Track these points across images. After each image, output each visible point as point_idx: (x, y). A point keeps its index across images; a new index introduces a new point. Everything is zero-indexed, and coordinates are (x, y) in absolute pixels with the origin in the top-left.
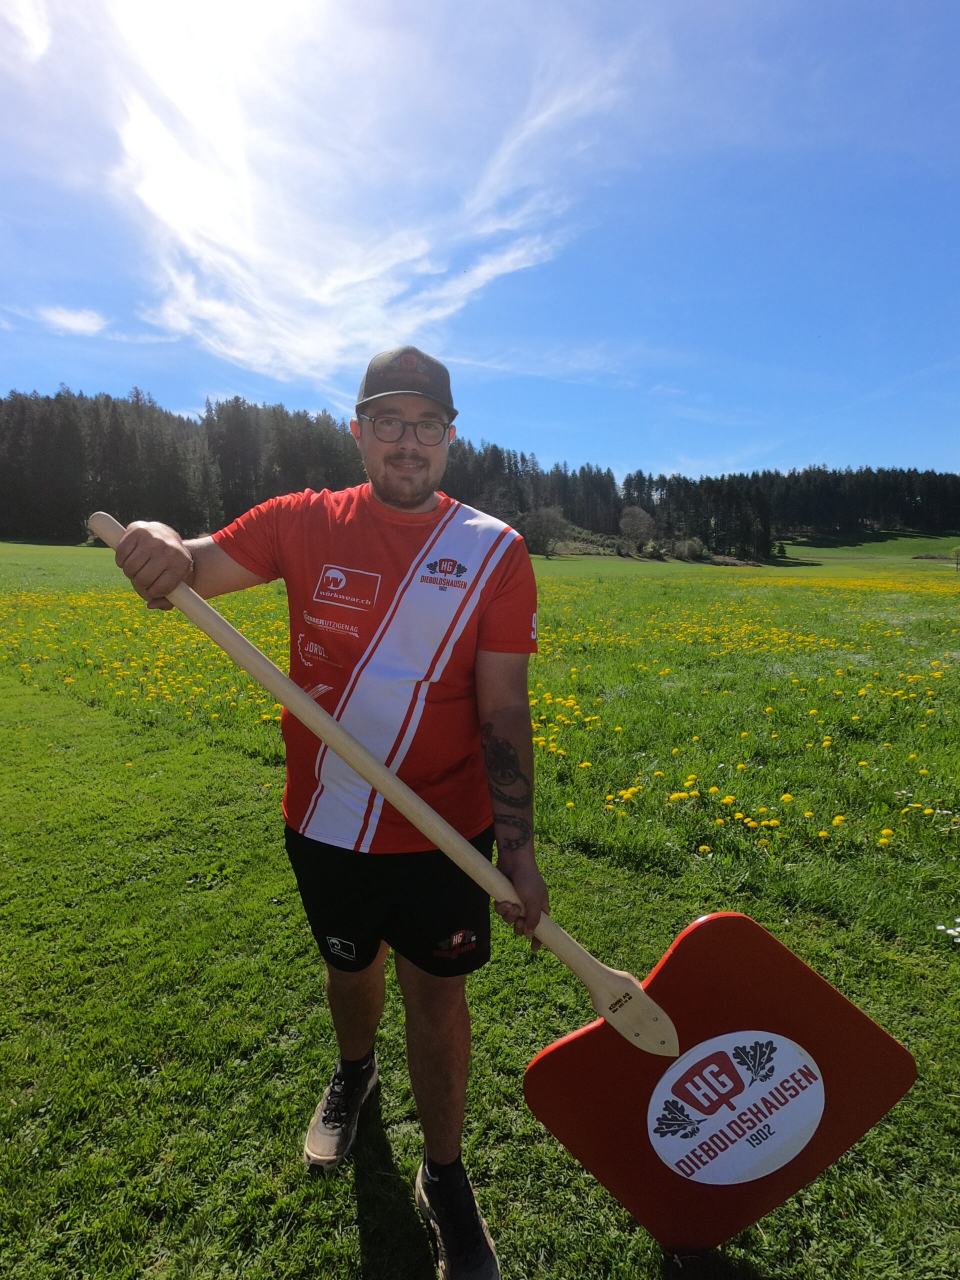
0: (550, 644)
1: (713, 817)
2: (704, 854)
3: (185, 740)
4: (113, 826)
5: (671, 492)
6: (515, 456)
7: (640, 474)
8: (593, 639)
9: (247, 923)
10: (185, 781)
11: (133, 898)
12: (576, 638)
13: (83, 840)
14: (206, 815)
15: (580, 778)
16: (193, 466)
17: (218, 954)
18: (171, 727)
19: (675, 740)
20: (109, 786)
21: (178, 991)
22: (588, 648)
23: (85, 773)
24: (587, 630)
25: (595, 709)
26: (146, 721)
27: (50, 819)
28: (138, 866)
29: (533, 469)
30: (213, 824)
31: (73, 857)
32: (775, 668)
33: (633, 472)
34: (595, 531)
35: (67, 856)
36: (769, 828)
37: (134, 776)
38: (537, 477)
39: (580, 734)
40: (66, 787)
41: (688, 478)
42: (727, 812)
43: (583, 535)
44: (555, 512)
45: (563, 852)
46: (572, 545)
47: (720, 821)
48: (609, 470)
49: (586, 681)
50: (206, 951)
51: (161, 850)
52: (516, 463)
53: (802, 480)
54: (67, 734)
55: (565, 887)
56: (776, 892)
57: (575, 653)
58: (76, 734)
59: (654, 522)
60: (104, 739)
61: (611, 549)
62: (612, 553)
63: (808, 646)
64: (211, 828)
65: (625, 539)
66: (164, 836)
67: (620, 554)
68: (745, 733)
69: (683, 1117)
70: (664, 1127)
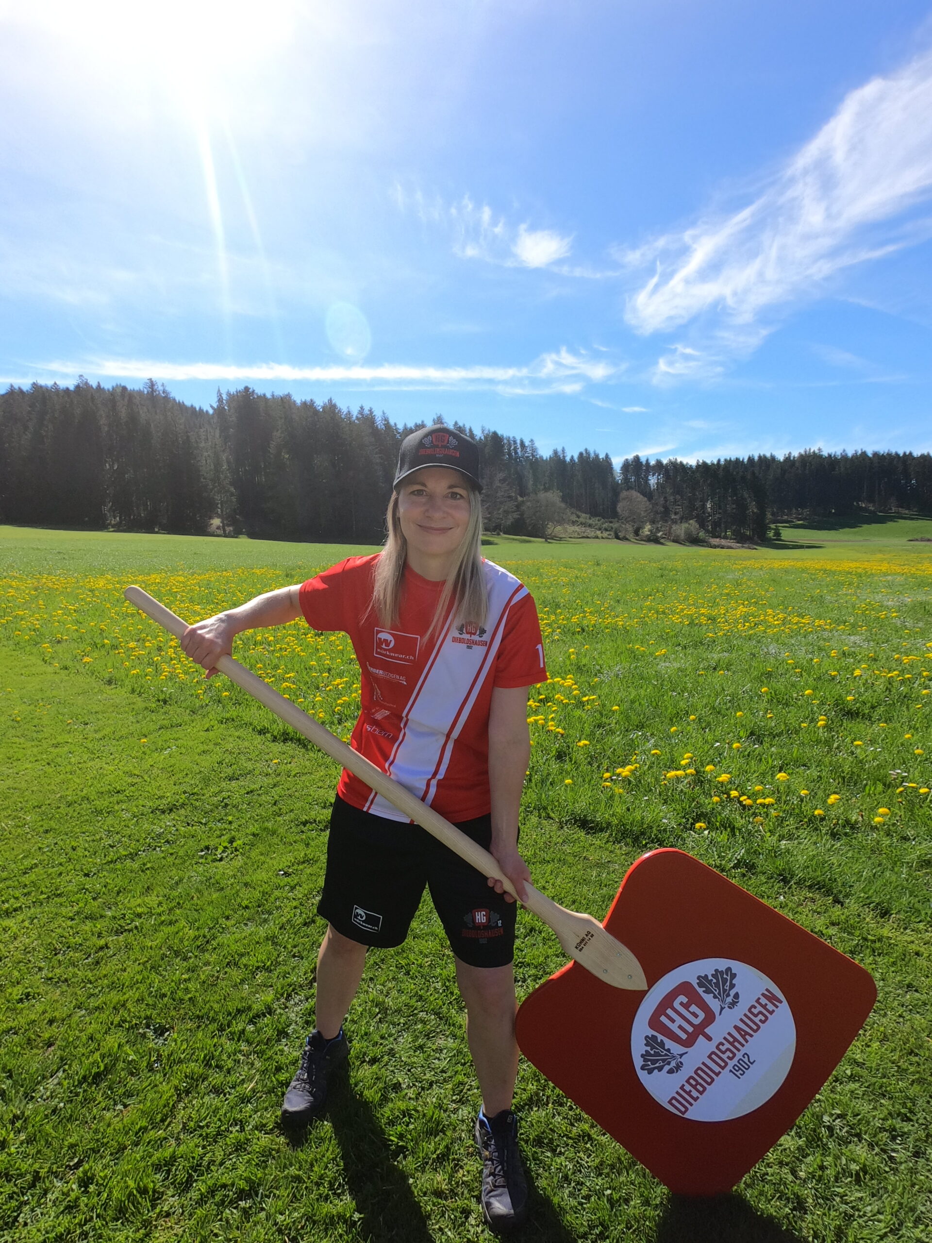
0: (550, 625)
1: (709, 795)
2: (700, 832)
3: (197, 717)
4: (129, 799)
5: (667, 476)
6: (515, 442)
7: (637, 459)
9: (256, 894)
10: (197, 757)
11: (148, 868)
12: (574, 619)
13: (99, 812)
14: (217, 790)
16: (205, 454)
17: (228, 923)
18: (184, 705)
19: (671, 719)
21: (190, 958)
22: (586, 629)
23: (102, 748)
24: (584, 612)
26: (161, 698)
27: (69, 792)
28: (152, 838)
29: (533, 456)
30: (224, 799)
31: (92, 828)
32: (770, 649)
34: (593, 515)
35: (85, 828)
36: (764, 805)
38: (535, 463)
39: (578, 713)
42: (723, 790)
43: (582, 520)
44: (553, 497)
45: (562, 828)
46: (571, 528)
47: (716, 799)
48: (607, 456)
49: (584, 662)
50: (217, 920)
51: (174, 822)
52: (515, 449)
53: (797, 464)
54: (85, 711)
55: (564, 862)
56: (770, 868)
57: (573, 634)
58: (93, 711)
59: (651, 506)
60: (121, 716)
61: (608, 533)
62: (610, 537)
63: (803, 627)
64: (222, 802)
65: (622, 523)
66: (177, 809)
67: (617, 537)
68: (741, 713)
69: (665, 1052)
70: (649, 1063)
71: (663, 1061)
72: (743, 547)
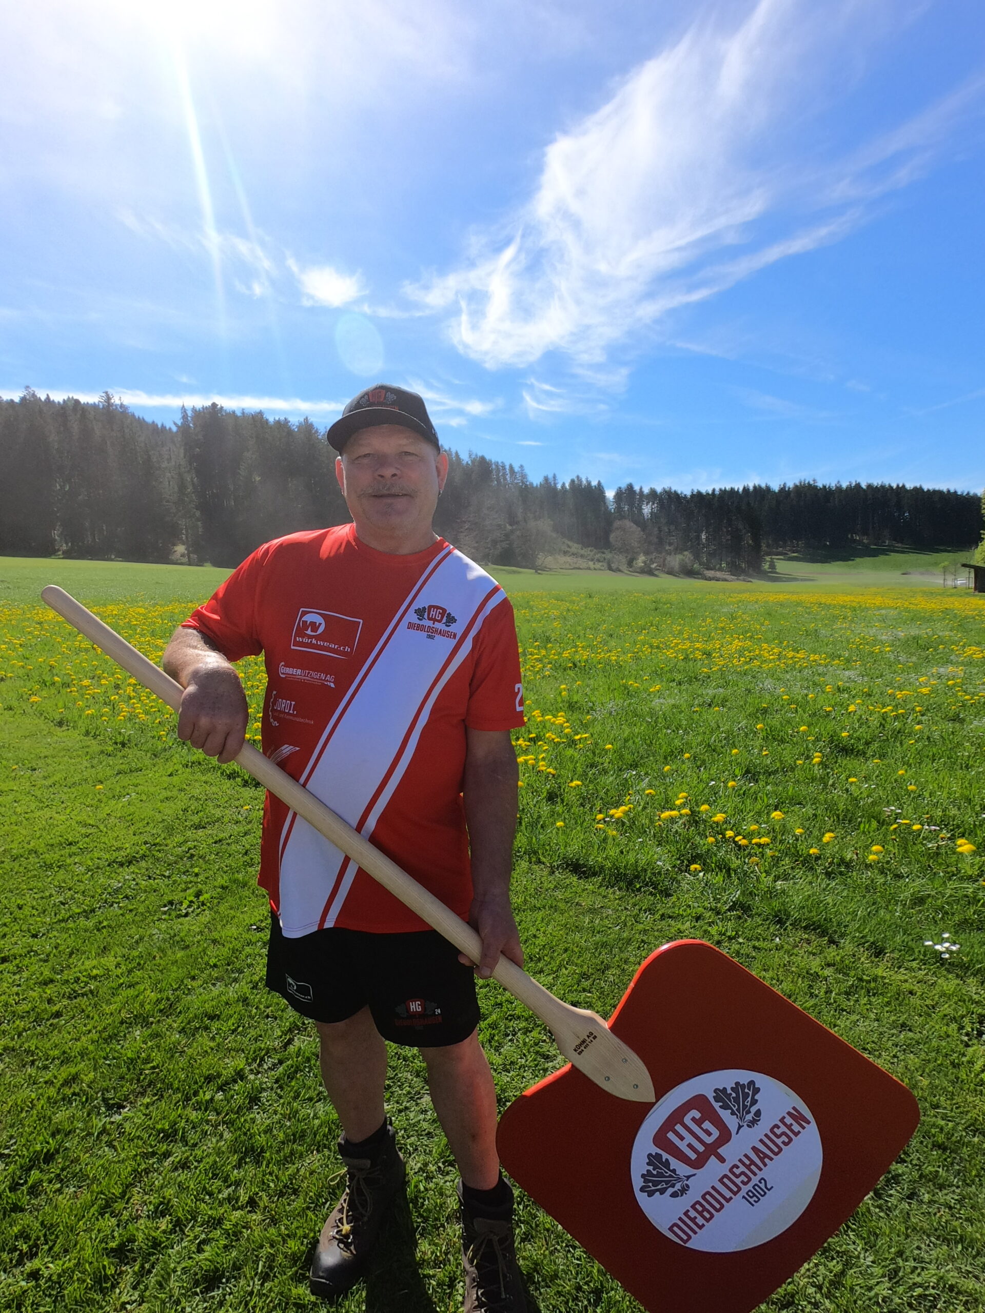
0: (540, 660)
1: (704, 836)
2: (695, 874)
3: (159, 761)
4: (83, 851)
5: (661, 505)
6: (504, 467)
7: (630, 487)
8: (583, 655)
9: (225, 951)
10: (160, 804)
11: (104, 927)
12: (566, 654)
13: (49, 867)
14: (182, 839)
15: (571, 797)
16: (168, 475)
17: (194, 984)
18: (144, 748)
19: (665, 758)
20: (79, 809)
21: (152, 1023)
22: (578, 664)
23: (52, 796)
24: (576, 646)
25: (585, 727)
26: (118, 741)
27: (15, 845)
28: (109, 894)
29: (523, 482)
30: (189, 849)
31: (40, 884)
32: (766, 684)
33: (624, 486)
34: (585, 545)
35: (33, 884)
36: (759, 845)
37: (105, 800)
38: (526, 490)
39: (570, 752)
40: (32, 811)
41: (679, 492)
42: (718, 830)
43: (573, 550)
44: (544, 525)
45: (553, 872)
46: (562, 559)
47: (711, 839)
48: (599, 483)
49: (575, 698)
50: (182, 981)
51: (134, 876)
52: (504, 475)
53: (792, 495)
54: (33, 756)
55: (555, 908)
56: (766, 910)
57: (565, 670)
58: (42, 755)
59: (645, 537)
60: (73, 761)
61: (601, 564)
62: (602, 568)
63: (798, 662)
64: (187, 853)
65: (615, 553)
66: (138, 861)
67: (610, 569)
68: (736, 750)
69: (670, 1173)
70: (650, 1184)
71: (667, 1182)
72: (737, 579)
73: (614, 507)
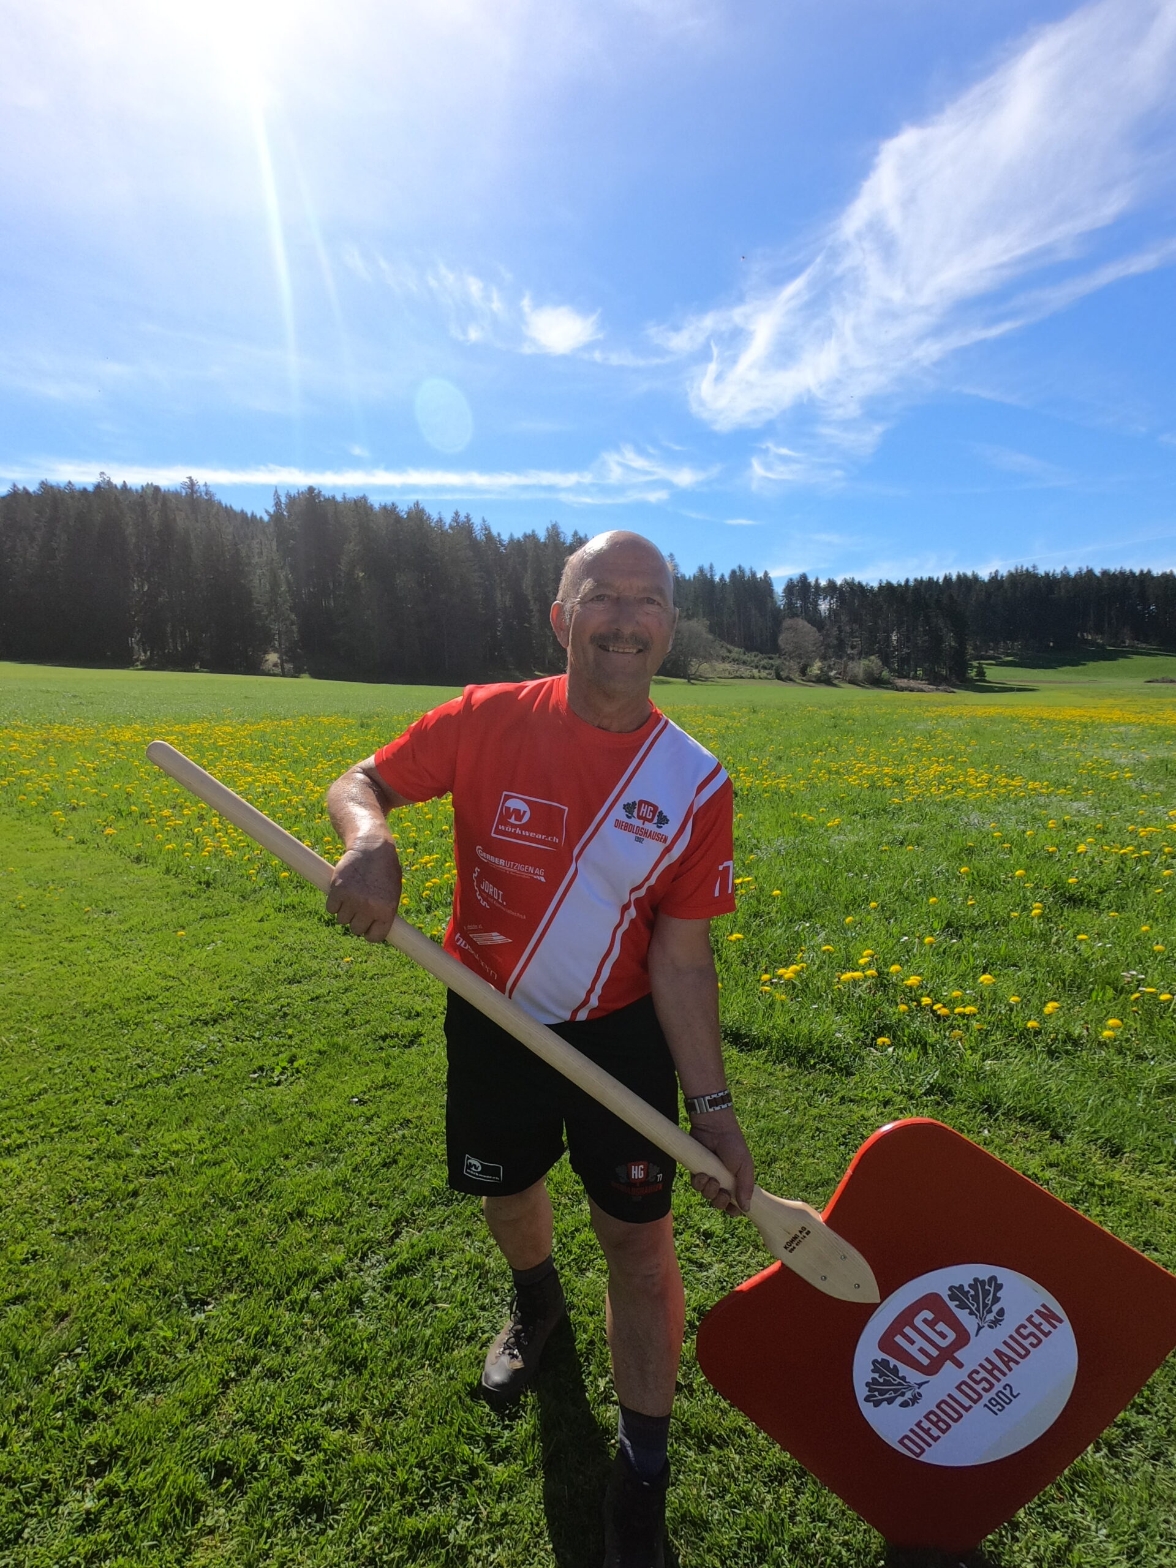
1: (893, 1002)
2: (883, 1049)
3: (249, 904)
4: (163, 1007)
5: (842, 600)
7: (804, 578)
8: (746, 782)
9: (322, 1127)
10: (249, 954)
11: (186, 1095)
13: (125, 1024)
14: (273, 995)
15: (731, 953)
16: (259, 571)
17: (288, 1163)
18: (231, 888)
19: (846, 907)
20: (158, 958)
21: (239, 1208)
23: (129, 943)
24: (737, 771)
25: (748, 868)
26: (203, 880)
27: (87, 999)
28: (192, 1056)
30: (282, 1006)
31: (115, 1044)
32: (971, 818)
34: (749, 649)
35: (107, 1043)
36: (963, 1016)
37: (187, 948)
41: (864, 584)
42: (912, 996)
43: (734, 655)
44: (699, 626)
46: (721, 666)
47: (903, 1007)
48: (766, 574)
50: (274, 1160)
51: (220, 1036)
53: (1006, 585)
54: (107, 896)
56: (972, 1095)
58: (118, 895)
59: (821, 638)
60: (152, 902)
61: (767, 671)
62: (769, 677)
63: (1013, 791)
64: (280, 1011)
65: (785, 659)
66: (224, 1020)
67: (779, 677)
68: (935, 899)
69: (898, 1380)
70: (876, 1393)
71: (895, 1391)
72: (937, 690)
73: (783, 602)
